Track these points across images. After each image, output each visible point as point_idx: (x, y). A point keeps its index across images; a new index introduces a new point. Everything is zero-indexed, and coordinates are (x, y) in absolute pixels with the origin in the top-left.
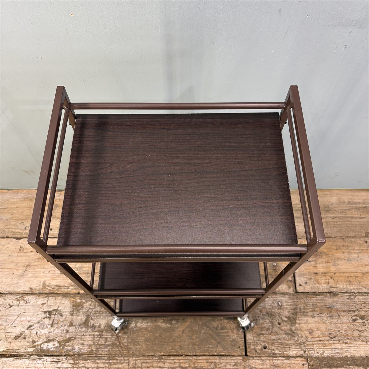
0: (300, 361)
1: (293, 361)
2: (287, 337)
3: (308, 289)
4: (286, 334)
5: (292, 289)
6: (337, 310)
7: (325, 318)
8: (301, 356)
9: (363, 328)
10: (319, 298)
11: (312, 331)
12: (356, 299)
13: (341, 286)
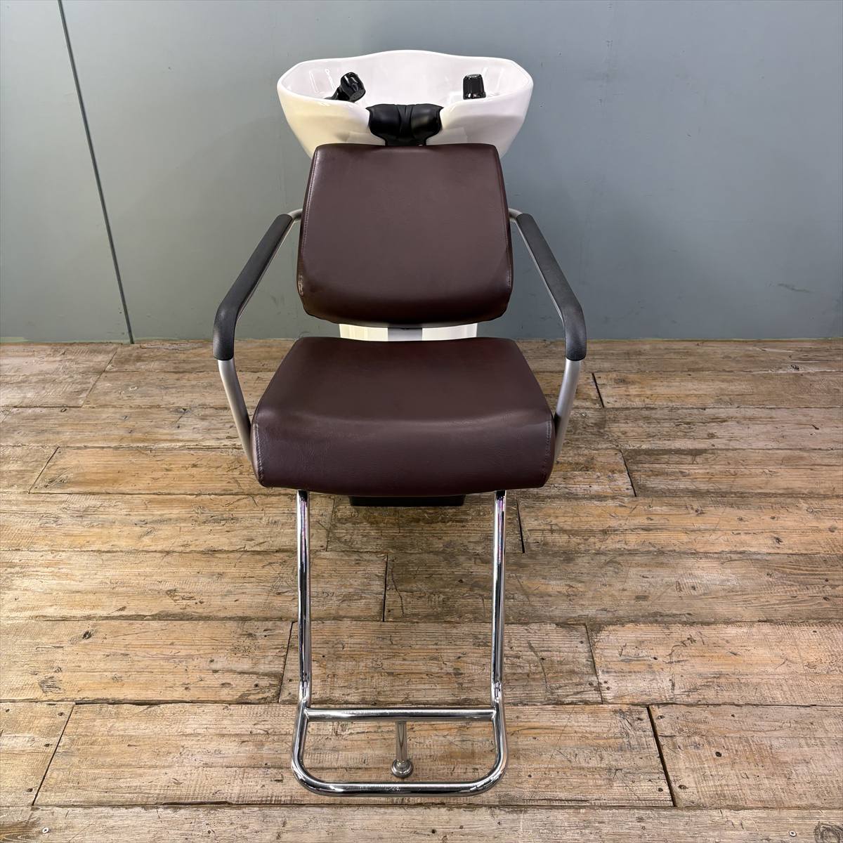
0: (613, 452)
1: (603, 452)
2: (593, 436)
3: (617, 405)
4: (594, 434)
5: (597, 405)
6: (656, 419)
7: (642, 424)
8: (612, 449)
9: (689, 430)
10: (632, 411)
11: (626, 433)
12: (680, 412)
13: (661, 403)
